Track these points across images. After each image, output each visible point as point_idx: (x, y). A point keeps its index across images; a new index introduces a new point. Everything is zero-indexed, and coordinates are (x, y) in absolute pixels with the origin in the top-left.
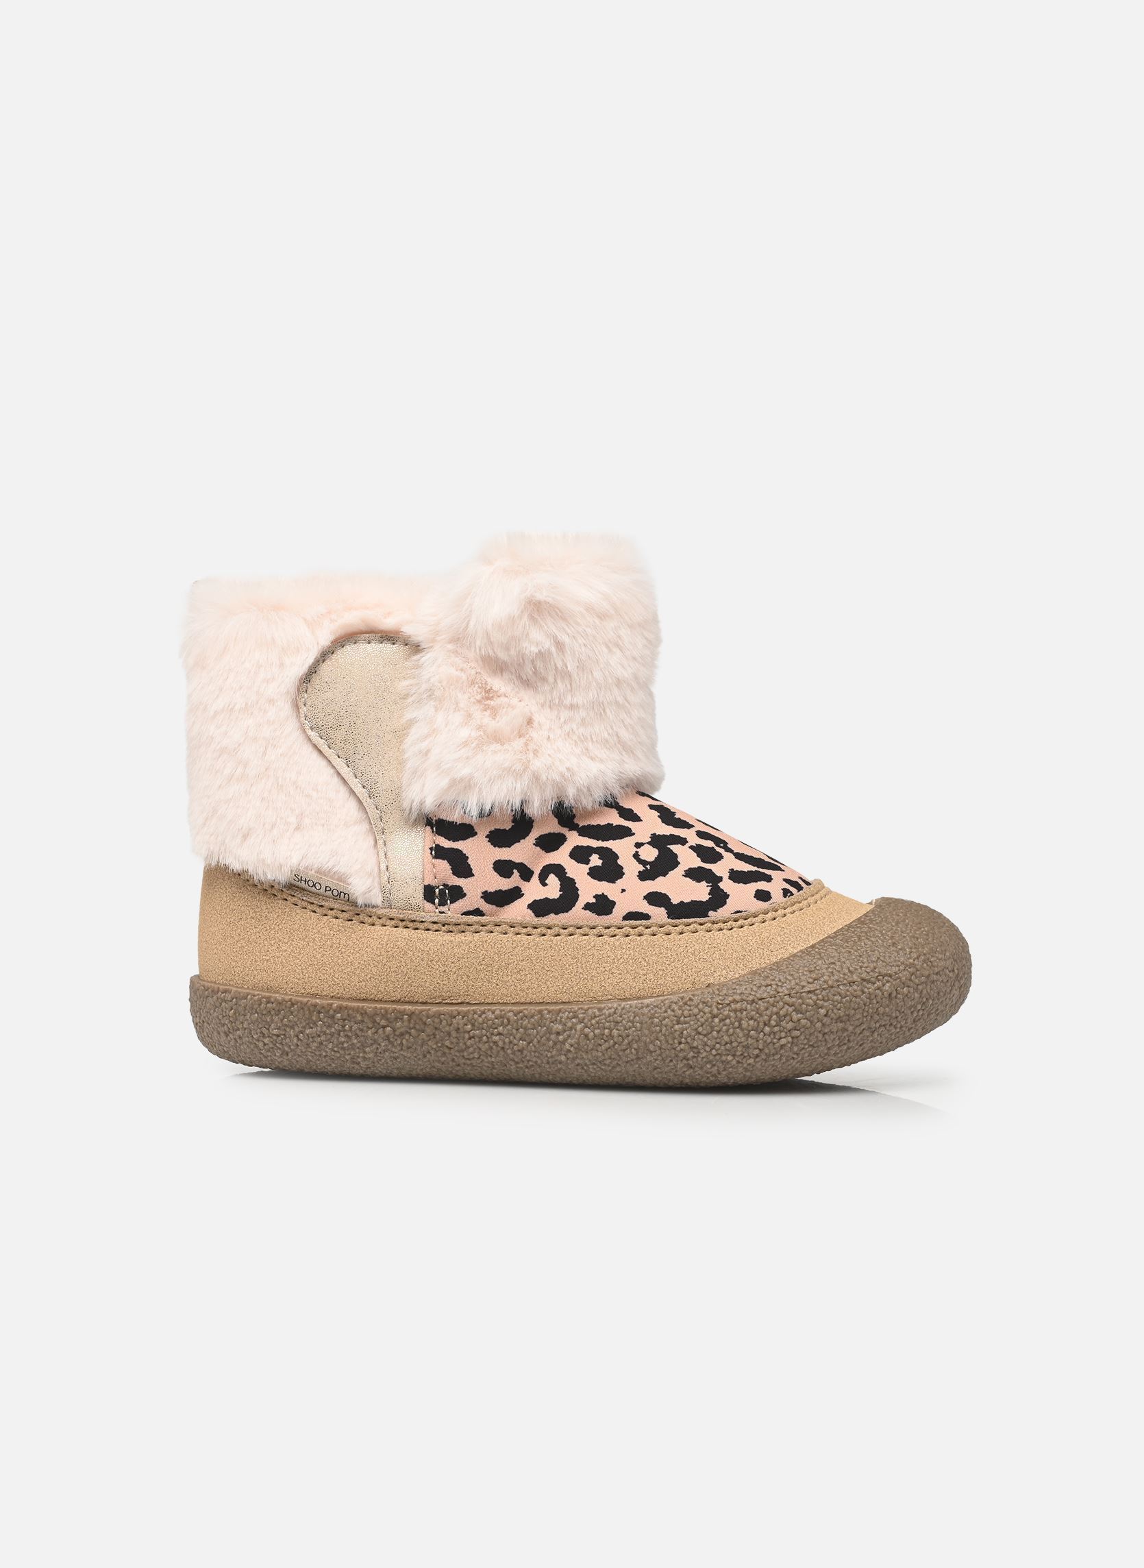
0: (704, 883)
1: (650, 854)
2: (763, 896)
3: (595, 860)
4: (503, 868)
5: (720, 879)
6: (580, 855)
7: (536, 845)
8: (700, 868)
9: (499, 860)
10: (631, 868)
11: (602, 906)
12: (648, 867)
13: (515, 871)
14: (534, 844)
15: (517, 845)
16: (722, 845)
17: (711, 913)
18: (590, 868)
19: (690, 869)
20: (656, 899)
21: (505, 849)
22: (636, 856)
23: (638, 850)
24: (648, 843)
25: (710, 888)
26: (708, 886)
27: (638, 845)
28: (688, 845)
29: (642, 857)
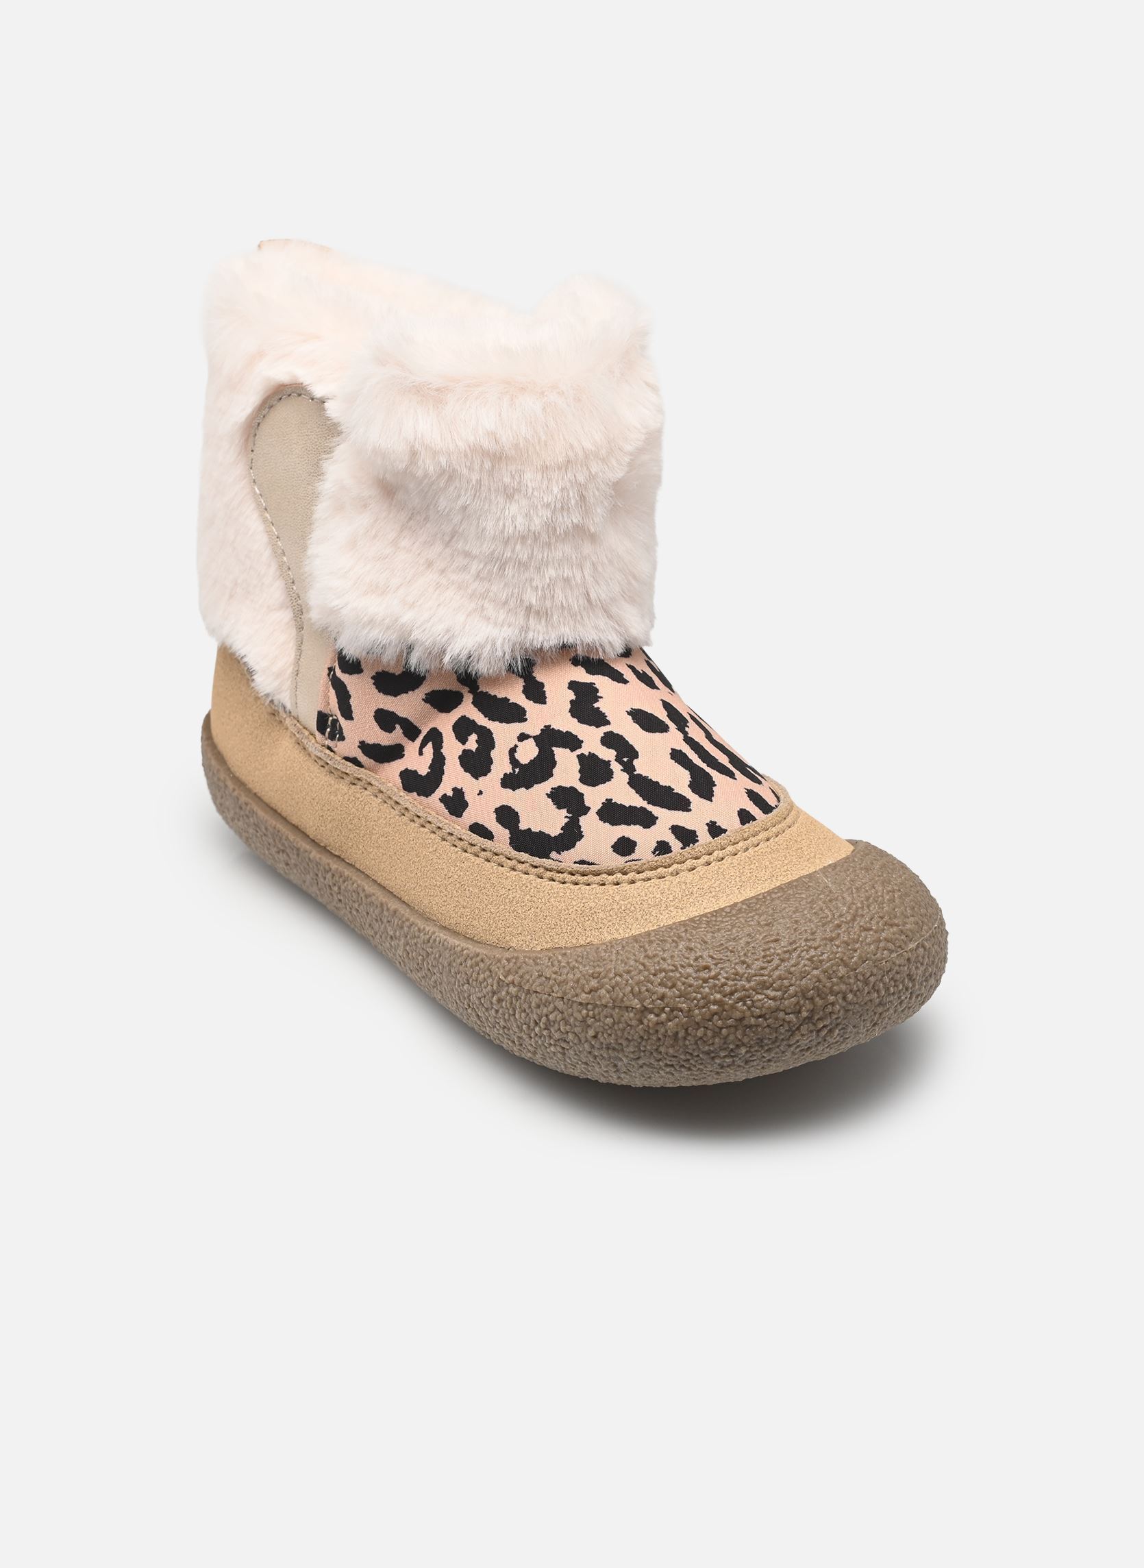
0: (564, 812)
1: (527, 753)
2: (624, 847)
3: (472, 743)
4: (385, 719)
5: (586, 810)
6: (463, 728)
7: (426, 701)
8: (573, 789)
9: (382, 709)
10: (501, 765)
11: (456, 804)
12: (517, 770)
13: (398, 726)
14: (423, 700)
15: (404, 695)
16: (625, 759)
17: (554, 854)
18: (464, 751)
19: (560, 787)
20: (507, 816)
21: (390, 698)
22: (513, 751)
23: (519, 744)
24: (535, 738)
25: (567, 820)
26: (566, 817)
27: (523, 737)
28: (579, 752)
29: (517, 756)
